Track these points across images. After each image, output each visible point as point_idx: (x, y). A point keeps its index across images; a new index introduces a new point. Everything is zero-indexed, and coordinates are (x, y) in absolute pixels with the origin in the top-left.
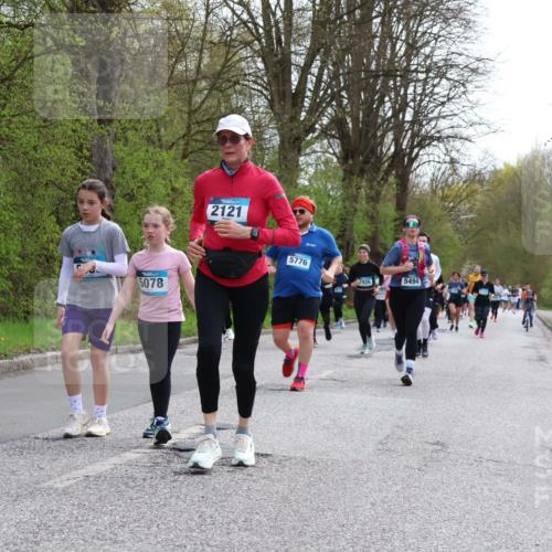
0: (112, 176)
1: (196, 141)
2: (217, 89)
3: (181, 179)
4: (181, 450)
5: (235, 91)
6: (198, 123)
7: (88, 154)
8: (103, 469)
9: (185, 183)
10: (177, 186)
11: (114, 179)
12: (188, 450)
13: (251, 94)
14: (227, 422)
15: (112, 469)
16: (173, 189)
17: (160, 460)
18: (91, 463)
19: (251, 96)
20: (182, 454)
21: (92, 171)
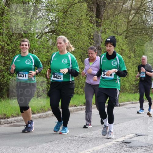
0: (101, 45)
1: (130, 32)
2: (138, 13)
3: (125, 46)
4: (126, 143)
5: (145, 14)
6: (131, 26)
7: (92, 37)
8: (99, 148)
9: (126, 47)
10: (123, 48)
11: (101, 46)
12: (129, 143)
13: (150, 15)
14: (142, 133)
15: (102, 149)
16: (122, 50)
17: (119, 146)
18: (95, 146)
19: (150, 16)
20: (127, 144)
21: (94, 43)
